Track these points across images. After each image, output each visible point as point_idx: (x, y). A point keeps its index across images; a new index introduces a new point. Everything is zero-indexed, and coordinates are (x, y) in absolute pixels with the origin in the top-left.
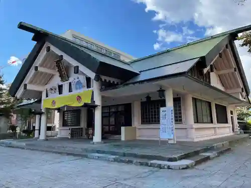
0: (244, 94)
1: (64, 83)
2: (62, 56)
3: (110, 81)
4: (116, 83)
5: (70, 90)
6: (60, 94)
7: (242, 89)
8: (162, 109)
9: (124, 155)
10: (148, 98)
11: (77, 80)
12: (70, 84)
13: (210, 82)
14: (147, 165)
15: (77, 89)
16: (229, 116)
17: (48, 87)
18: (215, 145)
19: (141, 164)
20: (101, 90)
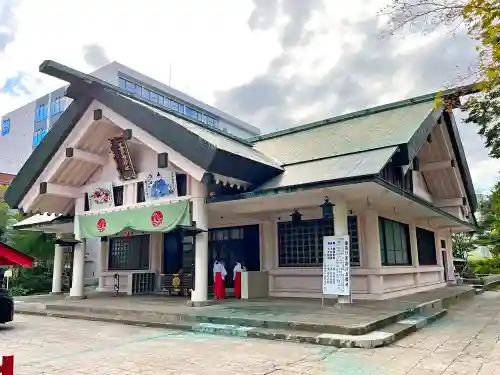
0: (467, 208)
1: (126, 183)
2: (130, 131)
3: (228, 184)
4: (238, 187)
5: (140, 198)
6: (116, 205)
7: (464, 199)
8: (327, 239)
9: (265, 325)
10: (296, 216)
11: (155, 179)
12: (140, 186)
13: (411, 189)
14: (313, 342)
15: (155, 195)
16: (439, 250)
17: (90, 189)
18: (420, 305)
19: (303, 340)
20: (208, 200)
